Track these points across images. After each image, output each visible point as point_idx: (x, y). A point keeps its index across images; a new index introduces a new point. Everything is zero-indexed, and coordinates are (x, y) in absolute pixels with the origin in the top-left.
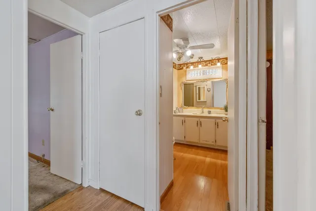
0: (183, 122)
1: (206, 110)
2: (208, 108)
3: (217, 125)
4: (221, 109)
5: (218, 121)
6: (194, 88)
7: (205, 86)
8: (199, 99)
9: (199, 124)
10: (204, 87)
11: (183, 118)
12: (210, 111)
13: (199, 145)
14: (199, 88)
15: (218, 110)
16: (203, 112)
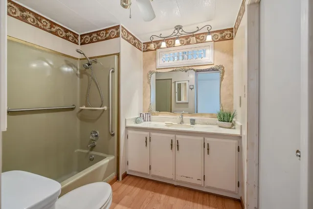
0: (147, 141)
1: (187, 118)
2: (190, 113)
3: (207, 148)
4: (212, 115)
5: (208, 140)
6: (173, 84)
7: (187, 82)
8: (180, 99)
9: (175, 146)
10: (185, 84)
11: (147, 134)
12: (194, 120)
13: (175, 184)
14: (179, 85)
15: (208, 119)
16: (182, 122)
